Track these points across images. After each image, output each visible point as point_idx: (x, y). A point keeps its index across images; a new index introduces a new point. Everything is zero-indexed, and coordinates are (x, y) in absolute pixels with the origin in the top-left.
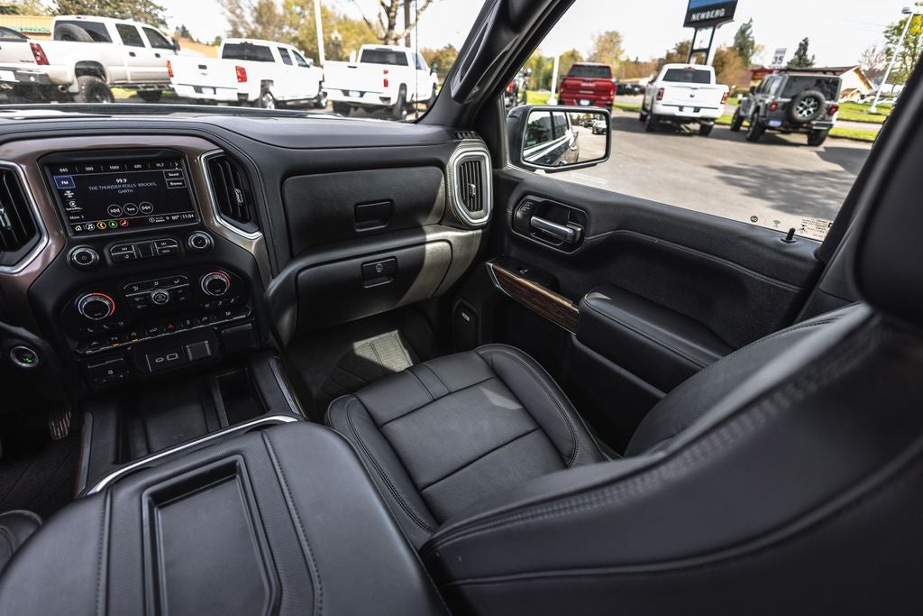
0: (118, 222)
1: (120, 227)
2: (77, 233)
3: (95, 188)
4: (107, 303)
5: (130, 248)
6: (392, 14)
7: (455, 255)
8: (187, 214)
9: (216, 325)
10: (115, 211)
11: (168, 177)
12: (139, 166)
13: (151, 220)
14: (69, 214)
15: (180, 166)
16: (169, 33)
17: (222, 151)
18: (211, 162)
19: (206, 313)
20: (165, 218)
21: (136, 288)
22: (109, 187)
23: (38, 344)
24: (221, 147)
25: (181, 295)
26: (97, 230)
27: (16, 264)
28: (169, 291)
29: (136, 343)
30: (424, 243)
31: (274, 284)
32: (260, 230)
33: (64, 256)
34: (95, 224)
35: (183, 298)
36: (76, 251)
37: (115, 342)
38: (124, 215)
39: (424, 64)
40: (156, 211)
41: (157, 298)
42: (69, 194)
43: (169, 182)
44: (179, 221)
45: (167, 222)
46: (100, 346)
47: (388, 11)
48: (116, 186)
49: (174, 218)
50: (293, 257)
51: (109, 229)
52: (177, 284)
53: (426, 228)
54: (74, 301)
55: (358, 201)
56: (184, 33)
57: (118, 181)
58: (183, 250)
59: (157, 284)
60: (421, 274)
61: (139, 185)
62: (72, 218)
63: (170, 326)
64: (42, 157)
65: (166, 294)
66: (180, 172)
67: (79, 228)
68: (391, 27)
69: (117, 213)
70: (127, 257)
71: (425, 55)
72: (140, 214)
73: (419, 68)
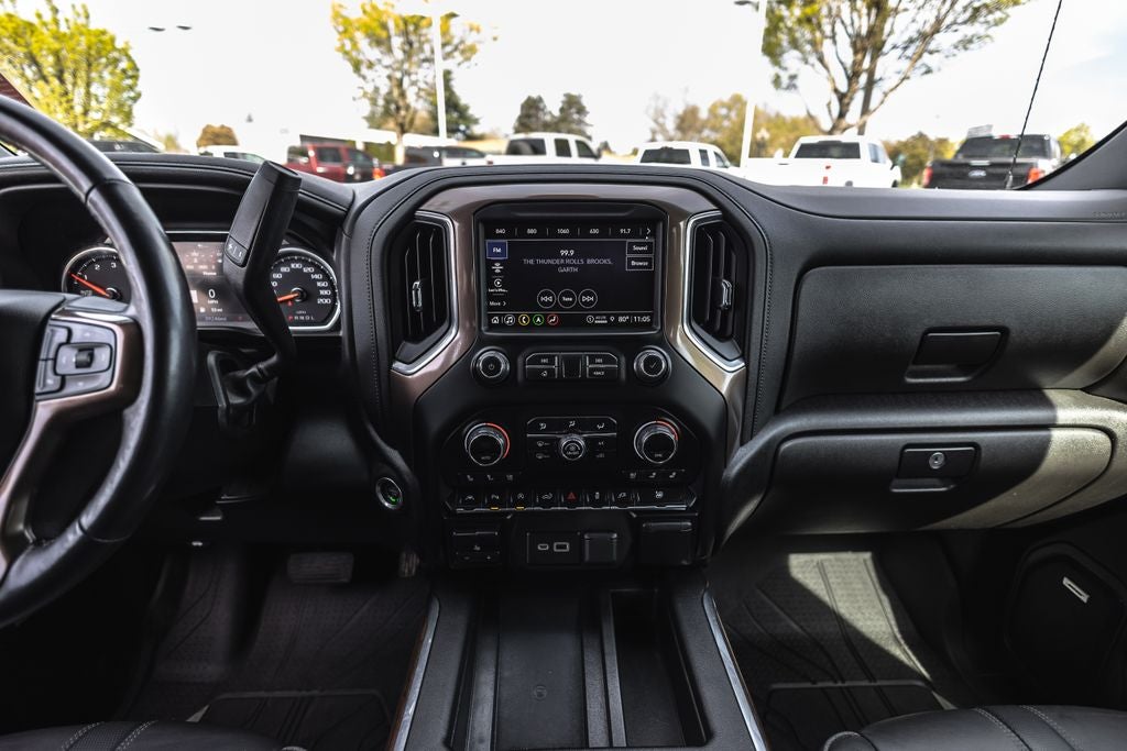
0: (545, 316)
1: (546, 326)
2: (492, 327)
3: (531, 262)
4: (501, 441)
5: (552, 362)
6: (846, 101)
7: (1117, 463)
8: (642, 315)
9: (635, 511)
10: (546, 299)
11: (631, 251)
12: (596, 231)
13: (590, 319)
14: (490, 297)
15: (653, 234)
16: (594, 146)
17: (719, 213)
18: (701, 233)
19: (629, 486)
20: (608, 319)
21: (543, 426)
22: (549, 261)
23: (407, 479)
24: (719, 206)
25: (602, 449)
26: (517, 326)
27: (414, 361)
28: (585, 439)
29: (522, 512)
30: (1050, 425)
31: (742, 456)
32: (744, 356)
33: (468, 361)
34: (517, 316)
35: (601, 456)
36: (485, 354)
37: (494, 503)
38: (557, 308)
39: (883, 155)
40: (601, 306)
41: (568, 450)
42: (498, 268)
43: (630, 260)
44: (626, 325)
45: (610, 326)
46: (476, 503)
47: (842, 97)
48: (557, 262)
49: (621, 319)
50: (779, 411)
51: (531, 327)
52: (602, 431)
53: (1052, 394)
54: (464, 427)
55: (933, 323)
56: (605, 146)
57: (563, 252)
58: (623, 375)
59: (572, 424)
60: (1018, 488)
61: (589, 261)
62: (492, 304)
63: (572, 496)
64: (481, 208)
65: (582, 443)
66: (649, 244)
67: (495, 321)
68: (842, 115)
69: (549, 303)
70: (545, 374)
71: (886, 144)
72: (578, 307)
73: (876, 160)
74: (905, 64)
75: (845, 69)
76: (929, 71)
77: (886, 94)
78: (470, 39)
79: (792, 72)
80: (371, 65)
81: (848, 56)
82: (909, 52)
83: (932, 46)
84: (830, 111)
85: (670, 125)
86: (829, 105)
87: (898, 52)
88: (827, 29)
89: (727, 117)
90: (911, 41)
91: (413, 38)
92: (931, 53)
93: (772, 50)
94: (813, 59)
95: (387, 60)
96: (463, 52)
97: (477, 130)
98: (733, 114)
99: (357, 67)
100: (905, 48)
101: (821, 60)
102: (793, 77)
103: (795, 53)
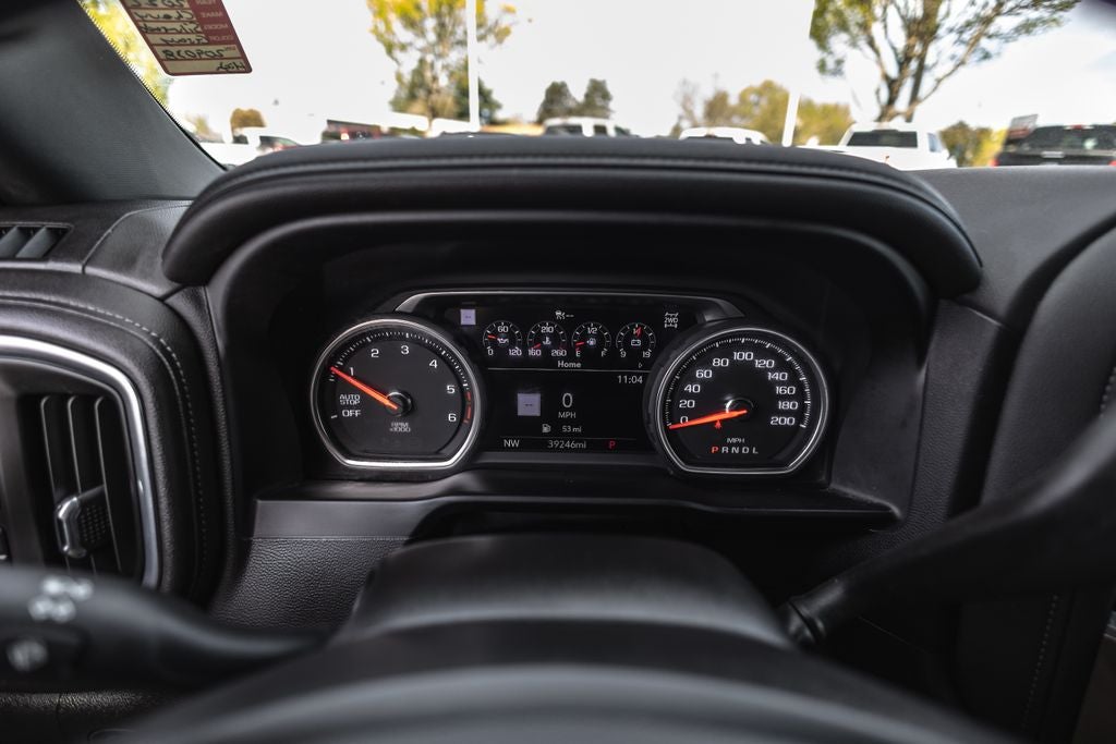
6: (896, 87)
47: (891, 84)
68: (891, 101)
73: (933, 150)
74: (961, 50)
75: (896, 55)
76: (987, 56)
77: (939, 81)
78: (506, 21)
79: (839, 56)
80: (403, 47)
81: (900, 40)
82: (966, 36)
83: (992, 29)
84: (878, 98)
85: (699, 111)
86: (878, 92)
87: (954, 36)
88: (878, 11)
89: (757, 104)
90: (969, 24)
91: (447, 20)
92: (990, 37)
93: (819, 34)
94: (863, 43)
95: (420, 43)
96: (497, 35)
97: (500, 115)
98: (764, 102)
99: (390, 48)
100: (961, 32)
101: (871, 43)
102: (839, 62)
103: (844, 37)
